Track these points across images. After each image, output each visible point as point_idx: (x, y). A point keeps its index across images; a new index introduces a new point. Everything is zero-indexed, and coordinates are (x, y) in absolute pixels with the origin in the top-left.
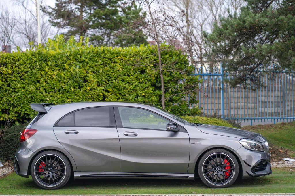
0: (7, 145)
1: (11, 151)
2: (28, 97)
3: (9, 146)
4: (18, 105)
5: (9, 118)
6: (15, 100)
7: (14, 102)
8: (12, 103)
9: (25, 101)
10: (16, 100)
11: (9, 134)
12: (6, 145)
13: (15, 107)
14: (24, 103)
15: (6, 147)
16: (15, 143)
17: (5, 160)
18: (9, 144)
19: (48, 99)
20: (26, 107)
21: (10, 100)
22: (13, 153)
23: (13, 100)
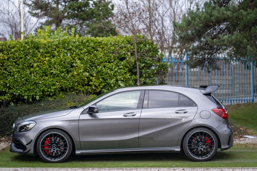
0: (4, 123)
1: (7, 128)
2: (23, 80)
3: (5, 124)
4: (14, 87)
5: (5, 99)
6: (10, 83)
7: (10, 84)
8: (8, 85)
9: (21, 84)
10: (12, 82)
11: (5, 113)
12: (2, 123)
13: (11, 89)
14: (20, 85)
15: (3, 125)
16: (11, 121)
17: (2, 136)
18: (5, 122)
19: (40, 82)
20: (21, 89)
21: (6, 82)
22: (8, 129)
23: (9, 82)
